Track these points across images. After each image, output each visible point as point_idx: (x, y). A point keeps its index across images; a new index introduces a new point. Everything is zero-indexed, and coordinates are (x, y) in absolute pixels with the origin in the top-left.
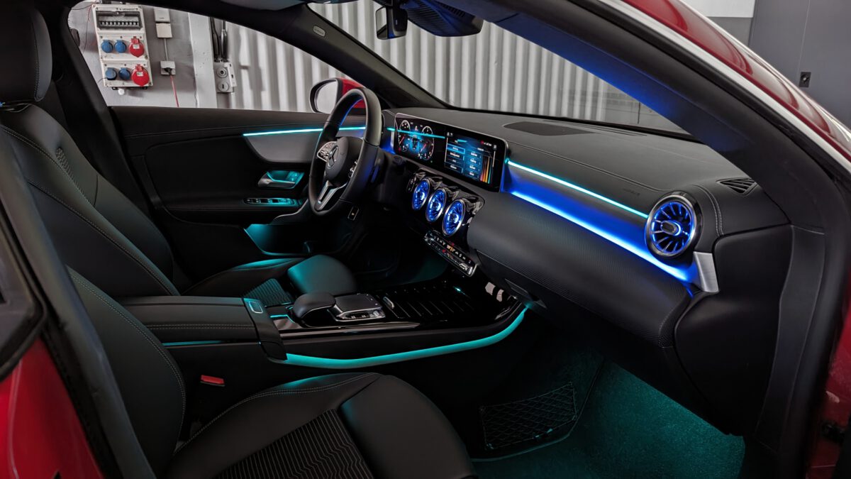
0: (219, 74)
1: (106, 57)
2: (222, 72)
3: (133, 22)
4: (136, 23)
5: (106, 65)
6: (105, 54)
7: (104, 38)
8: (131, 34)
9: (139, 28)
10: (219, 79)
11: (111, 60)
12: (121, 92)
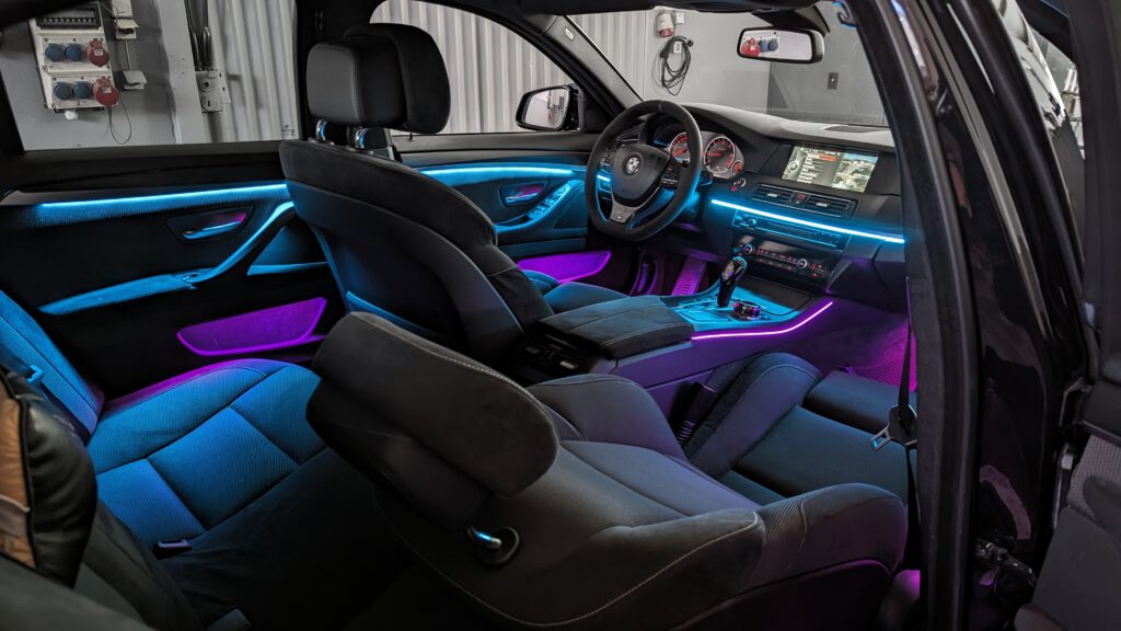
0: (203, 86)
1: (51, 67)
2: (207, 84)
3: (87, 19)
4: (92, 19)
5: (55, 79)
6: (51, 63)
7: (50, 42)
8: (89, 35)
9: (97, 27)
10: (206, 95)
11: (58, 71)
12: (69, 115)
